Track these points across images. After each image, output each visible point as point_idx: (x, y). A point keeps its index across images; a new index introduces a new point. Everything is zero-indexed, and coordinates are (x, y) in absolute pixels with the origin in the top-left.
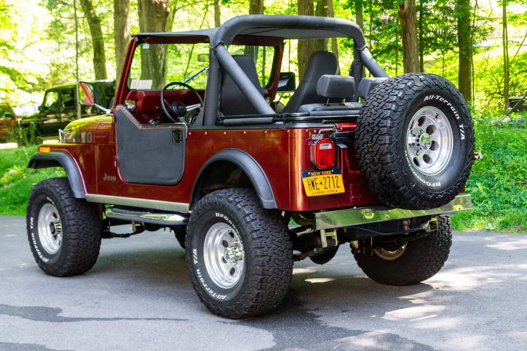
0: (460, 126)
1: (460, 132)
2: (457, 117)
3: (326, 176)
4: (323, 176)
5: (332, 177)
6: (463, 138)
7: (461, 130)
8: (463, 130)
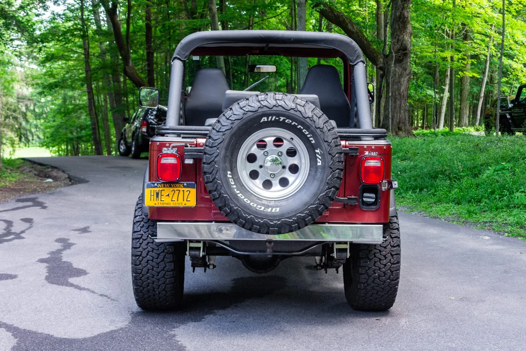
0: (317, 151)
1: (317, 157)
2: (312, 140)
3: (176, 189)
4: (172, 189)
5: (183, 191)
6: (319, 164)
7: (317, 155)
8: (319, 155)
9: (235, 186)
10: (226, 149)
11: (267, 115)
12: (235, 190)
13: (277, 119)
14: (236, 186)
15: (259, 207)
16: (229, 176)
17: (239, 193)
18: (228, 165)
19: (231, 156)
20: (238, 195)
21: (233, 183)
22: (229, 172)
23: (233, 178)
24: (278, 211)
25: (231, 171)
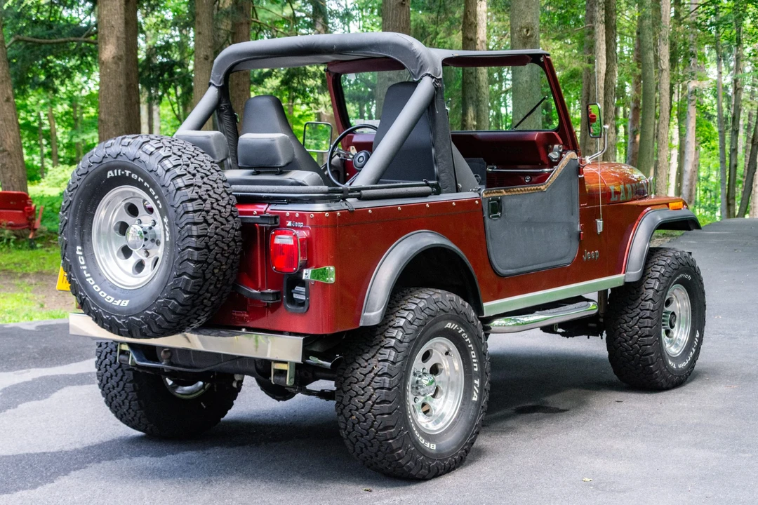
0: (164, 220)
1: (165, 229)
7: (165, 227)
8: (167, 226)
9: (85, 267)
10: (75, 216)
11: (112, 168)
12: (85, 272)
13: (123, 173)
14: (87, 266)
15: (108, 297)
16: (78, 253)
17: (88, 277)
18: (77, 237)
19: (82, 225)
20: (88, 280)
21: (83, 263)
22: (79, 248)
23: (83, 255)
24: (126, 305)
25: (82, 245)
